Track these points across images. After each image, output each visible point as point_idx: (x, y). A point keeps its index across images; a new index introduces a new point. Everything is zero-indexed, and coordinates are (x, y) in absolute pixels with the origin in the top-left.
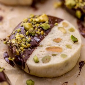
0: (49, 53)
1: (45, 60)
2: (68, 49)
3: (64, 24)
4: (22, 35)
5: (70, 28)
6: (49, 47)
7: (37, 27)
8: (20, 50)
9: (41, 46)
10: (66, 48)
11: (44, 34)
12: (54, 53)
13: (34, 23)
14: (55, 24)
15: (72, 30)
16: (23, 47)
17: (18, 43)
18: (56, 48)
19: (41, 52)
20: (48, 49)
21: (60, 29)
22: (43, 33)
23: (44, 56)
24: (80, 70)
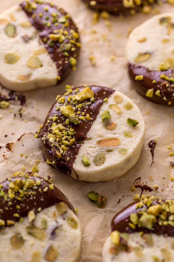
0: (103, 149)
1: (99, 160)
2: (128, 139)
3: (116, 97)
4: (60, 126)
5: (126, 103)
6: (101, 139)
7: (79, 109)
8: (62, 151)
9: (90, 139)
10: (124, 138)
11: (91, 119)
12: (109, 148)
13: (74, 103)
14: (105, 100)
15: (129, 107)
16: (66, 145)
17: (57, 139)
18: (111, 139)
19: (91, 147)
20: (99, 142)
21: (112, 107)
22: (89, 117)
23: (95, 154)
24: (153, 155)
